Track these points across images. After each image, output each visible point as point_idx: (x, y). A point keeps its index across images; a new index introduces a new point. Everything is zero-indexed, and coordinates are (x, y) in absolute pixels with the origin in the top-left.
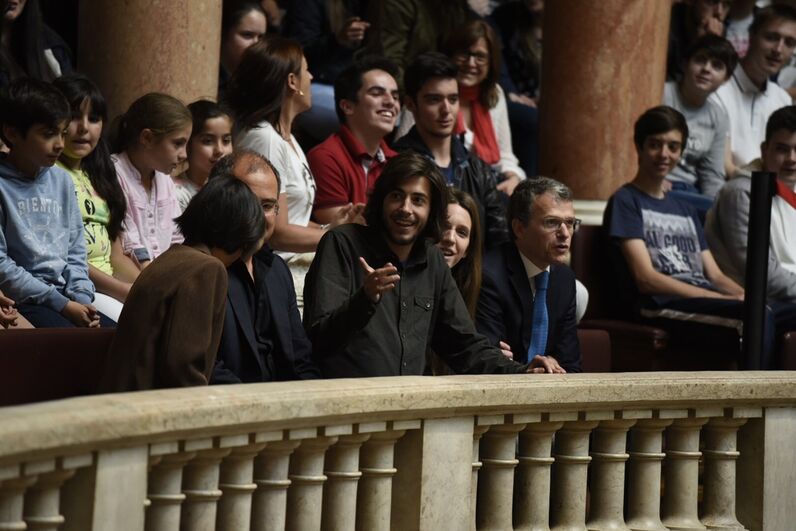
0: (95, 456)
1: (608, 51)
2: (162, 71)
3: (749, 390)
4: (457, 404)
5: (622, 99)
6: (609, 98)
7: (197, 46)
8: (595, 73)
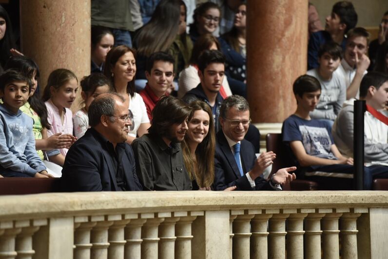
0: (49, 220)
1: (279, 50)
2: (63, 62)
3: (361, 198)
4: (221, 203)
5: (287, 73)
6: (280, 73)
7: (79, 49)
8: (273, 61)
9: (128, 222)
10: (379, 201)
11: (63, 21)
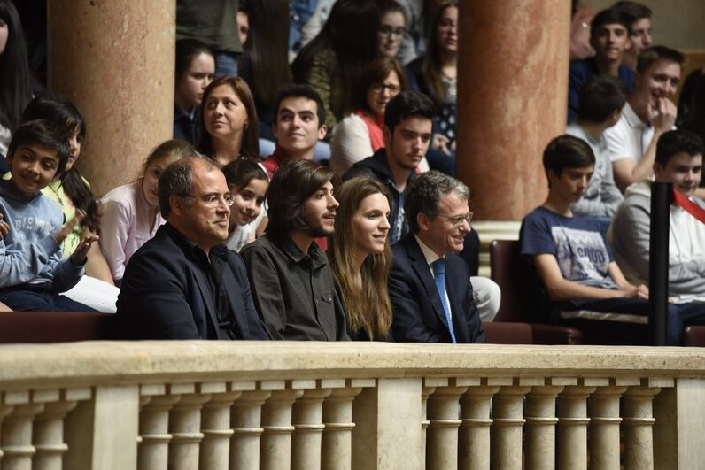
0: (94, 391)
1: (516, 88)
2: (123, 105)
3: (662, 361)
4: (407, 365)
5: (530, 130)
6: (518, 130)
7: (154, 82)
8: (506, 108)
9: (238, 396)
10: (694, 366)
11: (126, 31)
